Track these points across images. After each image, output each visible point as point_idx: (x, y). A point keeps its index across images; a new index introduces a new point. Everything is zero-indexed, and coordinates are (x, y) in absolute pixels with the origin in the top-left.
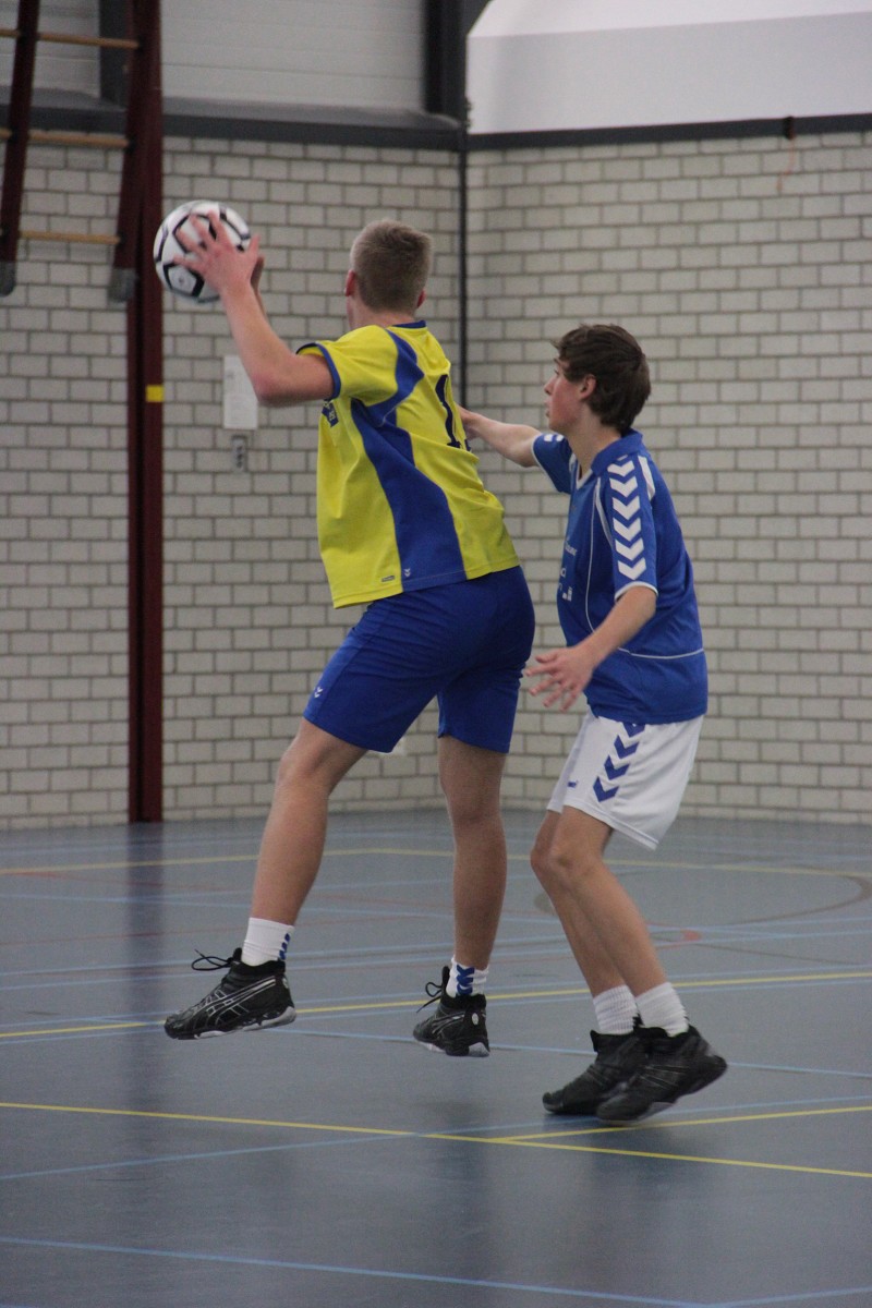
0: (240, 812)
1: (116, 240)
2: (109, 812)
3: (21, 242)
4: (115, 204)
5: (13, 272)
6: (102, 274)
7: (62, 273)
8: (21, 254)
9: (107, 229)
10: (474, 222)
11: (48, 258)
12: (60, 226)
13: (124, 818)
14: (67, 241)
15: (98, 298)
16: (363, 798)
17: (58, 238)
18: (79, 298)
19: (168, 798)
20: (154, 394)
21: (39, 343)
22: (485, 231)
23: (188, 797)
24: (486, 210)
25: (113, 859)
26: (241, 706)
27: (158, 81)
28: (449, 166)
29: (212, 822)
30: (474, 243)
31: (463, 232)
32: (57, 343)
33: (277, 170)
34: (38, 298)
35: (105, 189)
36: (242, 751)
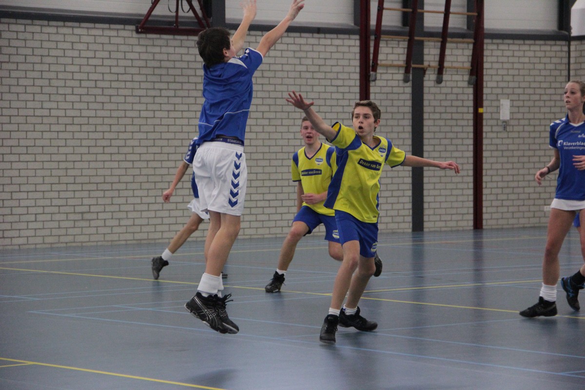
0: (504, 227)
1: (470, 68)
2: (468, 226)
3: (444, 69)
4: (470, 58)
5: (442, 77)
6: (466, 78)
7: (456, 78)
8: (444, 73)
9: (468, 65)
10: (572, 60)
11: (451, 73)
12: (455, 65)
13: (472, 228)
14: (457, 69)
15: (465, 84)
16: (540, 223)
17: (455, 68)
18: (460, 84)
19: (484, 222)
20: (480, 110)
21: (449, 97)
22: (576, 63)
23: (490, 222)
24: (576, 57)
25: (469, 239)
26: (505, 197)
27: (483, 24)
28: (565, 45)
29: (497, 229)
30: (572, 67)
31: (569, 63)
32: (454, 97)
33: (516, 48)
34: (448, 84)
35: (467, 54)
36: (505, 209)
